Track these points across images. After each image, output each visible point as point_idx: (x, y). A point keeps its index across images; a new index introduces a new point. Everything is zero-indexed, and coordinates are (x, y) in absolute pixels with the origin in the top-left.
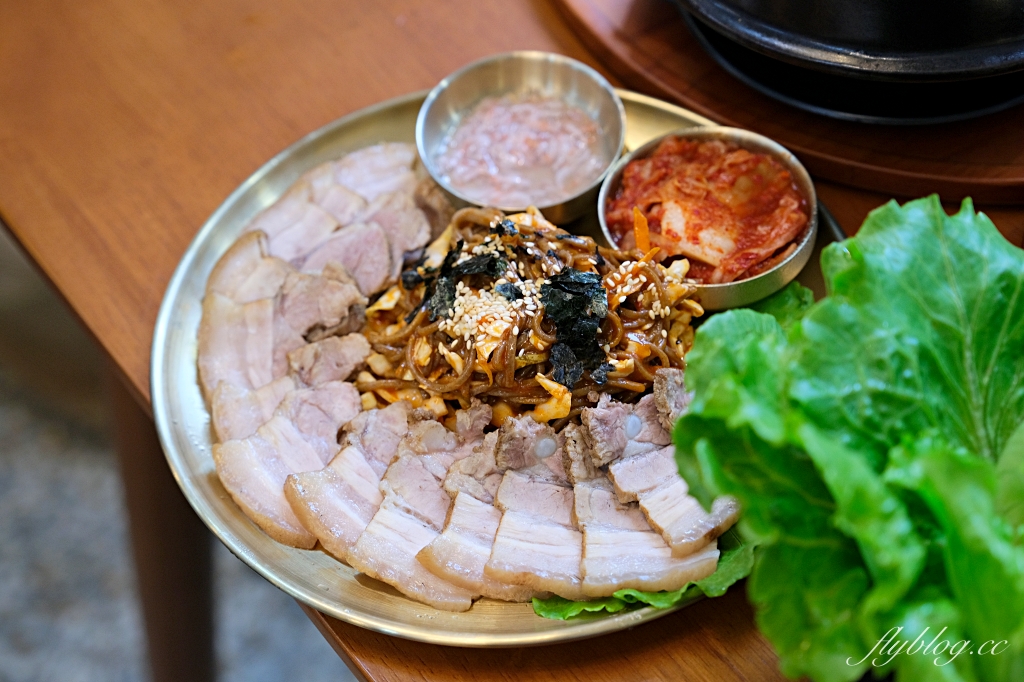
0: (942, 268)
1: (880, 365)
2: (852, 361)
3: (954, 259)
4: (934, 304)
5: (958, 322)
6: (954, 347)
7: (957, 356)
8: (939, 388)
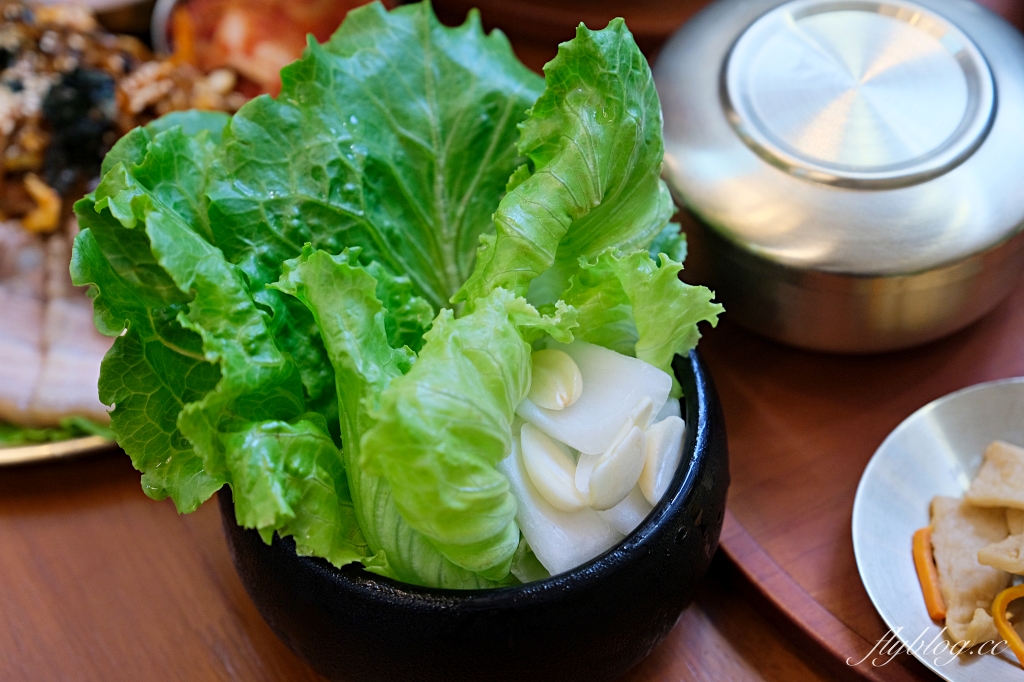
0: (422, 79)
1: (316, 172)
2: (286, 165)
3: (437, 72)
4: (404, 118)
5: (430, 141)
6: (424, 169)
7: (425, 179)
8: (399, 212)
